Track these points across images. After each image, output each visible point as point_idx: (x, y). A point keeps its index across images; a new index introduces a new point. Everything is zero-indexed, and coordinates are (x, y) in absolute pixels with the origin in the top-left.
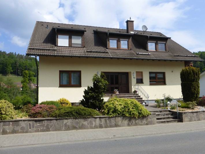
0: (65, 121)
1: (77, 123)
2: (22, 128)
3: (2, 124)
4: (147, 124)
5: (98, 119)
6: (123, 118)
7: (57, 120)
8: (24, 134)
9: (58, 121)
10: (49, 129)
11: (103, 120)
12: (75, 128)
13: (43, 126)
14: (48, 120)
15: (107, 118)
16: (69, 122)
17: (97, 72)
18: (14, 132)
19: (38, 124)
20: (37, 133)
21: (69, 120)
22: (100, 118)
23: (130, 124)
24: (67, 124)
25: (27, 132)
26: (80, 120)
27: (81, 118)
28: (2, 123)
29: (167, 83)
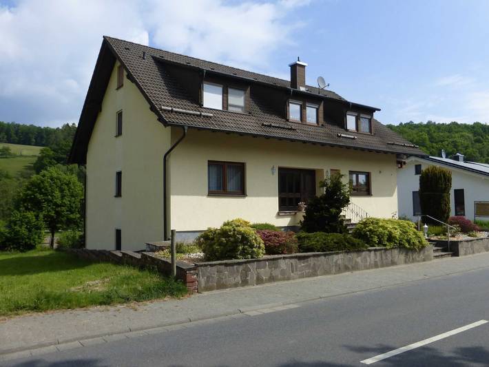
0: (335, 257)
1: (350, 260)
2: (283, 272)
3: (255, 267)
4: (424, 260)
5: (373, 252)
6: (400, 250)
7: (325, 255)
8: (286, 282)
9: (327, 257)
10: (316, 271)
11: (378, 253)
12: (347, 269)
13: (309, 266)
14: (314, 256)
15: (383, 251)
16: (339, 258)
17: (272, 166)
18: (272, 279)
19: (303, 265)
20: (303, 280)
21: (340, 255)
22: (375, 250)
23: (407, 260)
24: (338, 262)
25: (289, 279)
26: (352, 254)
27: (354, 252)
28: (256, 263)
29: (373, 191)
